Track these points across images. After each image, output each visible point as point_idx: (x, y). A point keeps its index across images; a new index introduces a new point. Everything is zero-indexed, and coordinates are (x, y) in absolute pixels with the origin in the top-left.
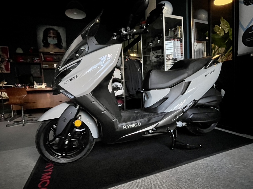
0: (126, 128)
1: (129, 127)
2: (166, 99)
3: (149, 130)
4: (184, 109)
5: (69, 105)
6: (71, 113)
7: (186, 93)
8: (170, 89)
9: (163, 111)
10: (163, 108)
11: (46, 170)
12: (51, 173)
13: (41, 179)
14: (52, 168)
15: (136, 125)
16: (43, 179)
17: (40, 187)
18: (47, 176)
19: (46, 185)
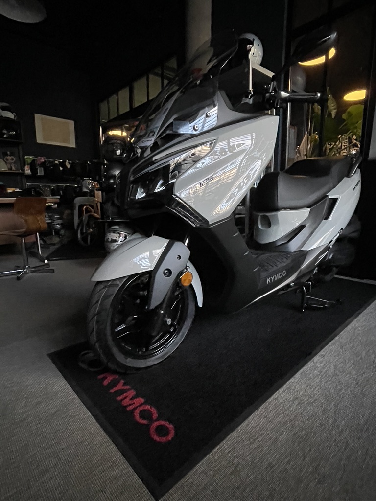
0: (270, 282)
1: (273, 279)
2: (301, 228)
3: (291, 282)
4: (330, 244)
5: (169, 240)
6: (180, 257)
7: (331, 218)
8: (309, 209)
9: (299, 249)
10: (299, 244)
11: (115, 389)
12: (133, 391)
13: (128, 409)
14: (123, 381)
15: (280, 276)
16: (131, 406)
17: (145, 422)
18: (131, 399)
19: (155, 416)
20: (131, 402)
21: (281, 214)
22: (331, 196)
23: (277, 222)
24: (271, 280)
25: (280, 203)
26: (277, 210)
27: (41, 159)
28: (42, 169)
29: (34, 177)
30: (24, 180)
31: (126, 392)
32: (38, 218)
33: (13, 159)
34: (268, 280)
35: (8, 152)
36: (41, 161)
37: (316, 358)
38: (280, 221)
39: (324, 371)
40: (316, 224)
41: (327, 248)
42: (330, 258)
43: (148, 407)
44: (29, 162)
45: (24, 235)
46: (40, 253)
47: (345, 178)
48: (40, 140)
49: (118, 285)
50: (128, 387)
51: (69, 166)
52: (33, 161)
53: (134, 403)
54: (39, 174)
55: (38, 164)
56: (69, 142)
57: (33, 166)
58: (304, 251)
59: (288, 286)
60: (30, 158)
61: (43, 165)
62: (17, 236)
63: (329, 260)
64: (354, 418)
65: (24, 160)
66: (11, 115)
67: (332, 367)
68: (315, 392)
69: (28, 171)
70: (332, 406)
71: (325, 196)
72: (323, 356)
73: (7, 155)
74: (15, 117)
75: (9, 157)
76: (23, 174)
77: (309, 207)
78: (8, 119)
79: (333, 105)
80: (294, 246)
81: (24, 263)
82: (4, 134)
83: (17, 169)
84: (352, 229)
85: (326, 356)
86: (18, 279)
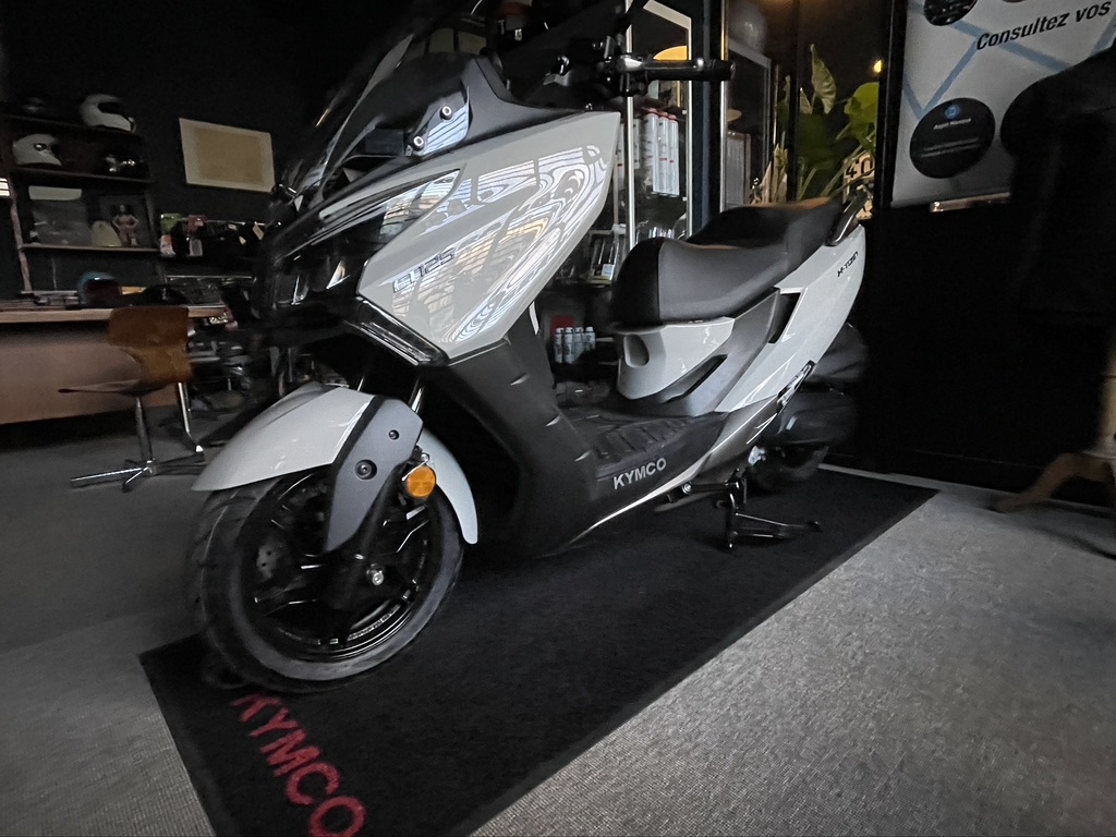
0: (622, 484)
1: (630, 477)
2: (717, 360)
3: (683, 485)
4: (782, 398)
5: (371, 397)
6: (396, 434)
7: (785, 337)
8: (732, 321)
9: (711, 410)
10: (712, 397)
11: (262, 730)
12: (300, 732)
13: (278, 772)
14: (284, 711)
15: (650, 470)
16: (285, 767)
17: (306, 800)
18: (291, 751)
19: (332, 786)
20: (290, 757)
21: (667, 332)
22: (786, 288)
23: (661, 351)
24: (625, 479)
25: (665, 309)
26: (660, 323)
27: (195, 220)
28: (200, 242)
29: (181, 260)
30: (159, 268)
31: (284, 735)
32: (169, 353)
33: (132, 223)
34: (618, 481)
35: (122, 208)
36: (196, 224)
37: (727, 652)
38: (667, 350)
39: (737, 680)
40: (751, 353)
41: (776, 407)
42: (789, 427)
43: (322, 767)
44: (170, 226)
45: (142, 390)
46: (188, 430)
47: (823, 248)
48: (193, 177)
49: (254, 499)
50: (292, 724)
51: (260, 235)
52: (179, 224)
53: (294, 759)
54: (192, 254)
55: (191, 232)
56: (259, 180)
57: (178, 237)
58: (719, 413)
59: (677, 492)
60: (170, 219)
61: (200, 233)
62: (120, 392)
63: (785, 432)
64: (770, 784)
65: (158, 221)
66: (122, 123)
67: (759, 672)
68: (703, 727)
69: (167, 249)
70: (730, 758)
71: (770, 290)
72: (745, 647)
73: (121, 214)
74: (132, 128)
75: (124, 218)
76: (157, 255)
77: (732, 314)
78: (116, 133)
79: (826, 84)
80: (700, 402)
81: (143, 455)
82: (110, 165)
83: (140, 244)
84: (836, 363)
85: (751, 648)
86: (126, 489)
